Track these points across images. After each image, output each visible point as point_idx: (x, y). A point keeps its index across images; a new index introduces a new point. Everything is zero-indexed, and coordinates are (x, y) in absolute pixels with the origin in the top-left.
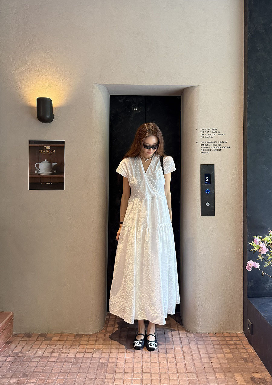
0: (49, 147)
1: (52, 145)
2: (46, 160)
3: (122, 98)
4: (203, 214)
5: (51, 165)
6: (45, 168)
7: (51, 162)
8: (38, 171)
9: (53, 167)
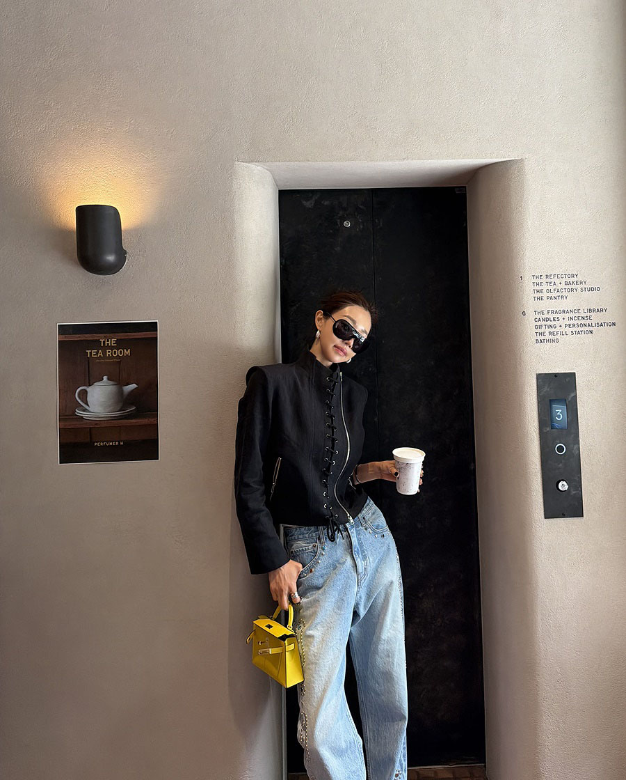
0: (113, 342)
1: (122, 336)
2: (105, 378)
3: (312, 197)
4: (549, 514)
5: (121, 392)
6: (103, 400)
7: (119, 382)
8: (85, 410)
9: (124, 397)
